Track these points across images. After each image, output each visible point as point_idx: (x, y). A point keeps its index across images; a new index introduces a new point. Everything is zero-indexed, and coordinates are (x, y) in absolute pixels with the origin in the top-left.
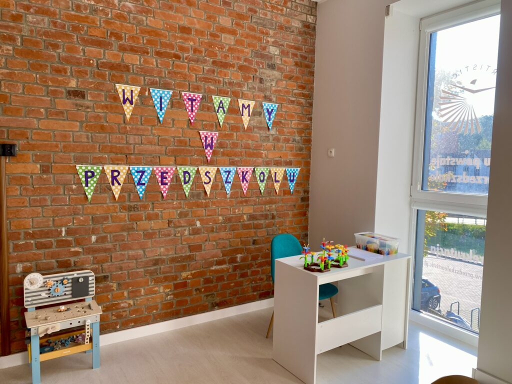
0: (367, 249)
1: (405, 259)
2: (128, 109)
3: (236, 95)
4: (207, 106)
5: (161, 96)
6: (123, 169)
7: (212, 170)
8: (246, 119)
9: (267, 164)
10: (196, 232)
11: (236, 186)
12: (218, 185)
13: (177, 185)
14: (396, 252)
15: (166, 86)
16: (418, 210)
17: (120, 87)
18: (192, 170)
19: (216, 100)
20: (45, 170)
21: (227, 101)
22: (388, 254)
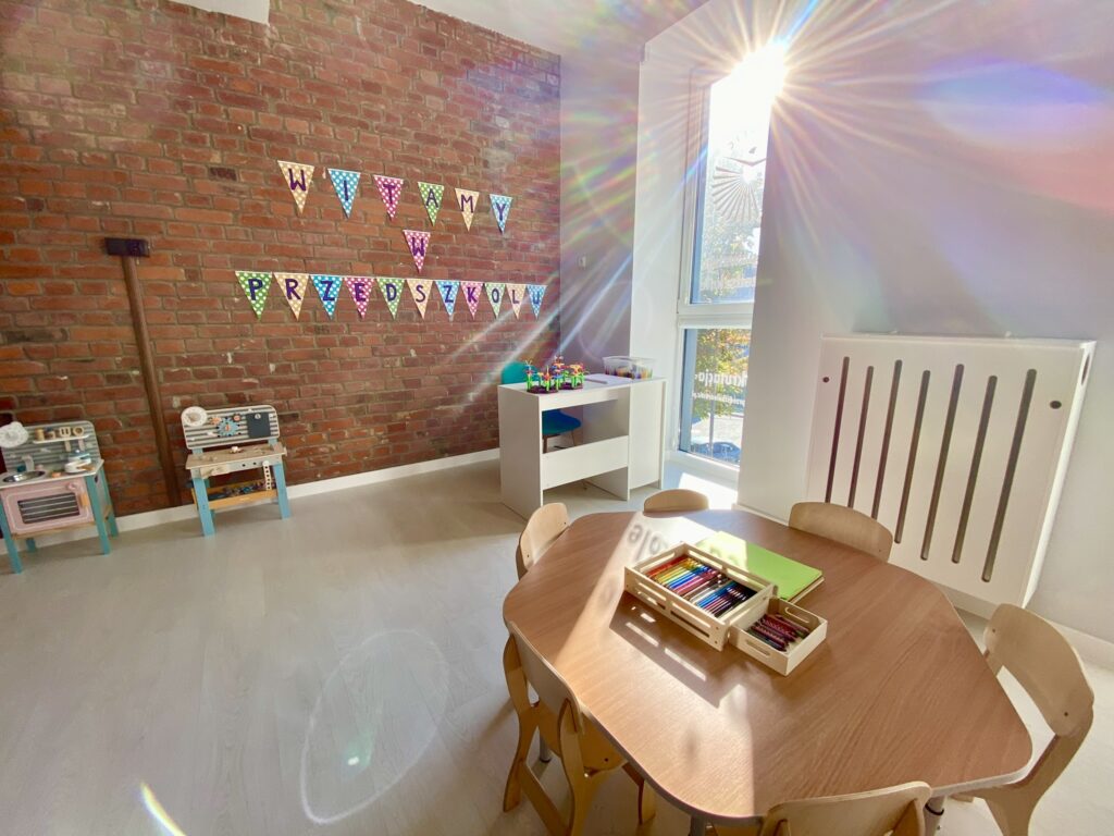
0: (615, 374)
1: (659, 383)
2: (299, 196)
3: (451, 183)
4: (411, 195)
5: (345, 180)
6: (302, 279)
7: (427, 284)
8: (468, 217)
9: (502, 279)
10: (410, 363)
11: (460, 306)
12: (435, 303)
13: (378, 303)
14: (650, 376)
15: (351, 167)
16: (686, 331)
17: (285, 165)
18: (398, 282)
19: (425, 188)
20: (193, 276)
21: (439, 189)
22: (639, 377)
